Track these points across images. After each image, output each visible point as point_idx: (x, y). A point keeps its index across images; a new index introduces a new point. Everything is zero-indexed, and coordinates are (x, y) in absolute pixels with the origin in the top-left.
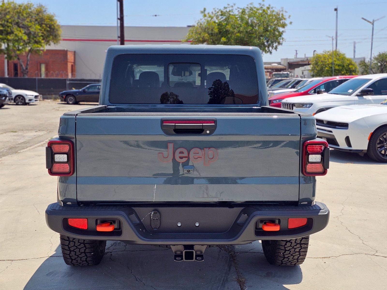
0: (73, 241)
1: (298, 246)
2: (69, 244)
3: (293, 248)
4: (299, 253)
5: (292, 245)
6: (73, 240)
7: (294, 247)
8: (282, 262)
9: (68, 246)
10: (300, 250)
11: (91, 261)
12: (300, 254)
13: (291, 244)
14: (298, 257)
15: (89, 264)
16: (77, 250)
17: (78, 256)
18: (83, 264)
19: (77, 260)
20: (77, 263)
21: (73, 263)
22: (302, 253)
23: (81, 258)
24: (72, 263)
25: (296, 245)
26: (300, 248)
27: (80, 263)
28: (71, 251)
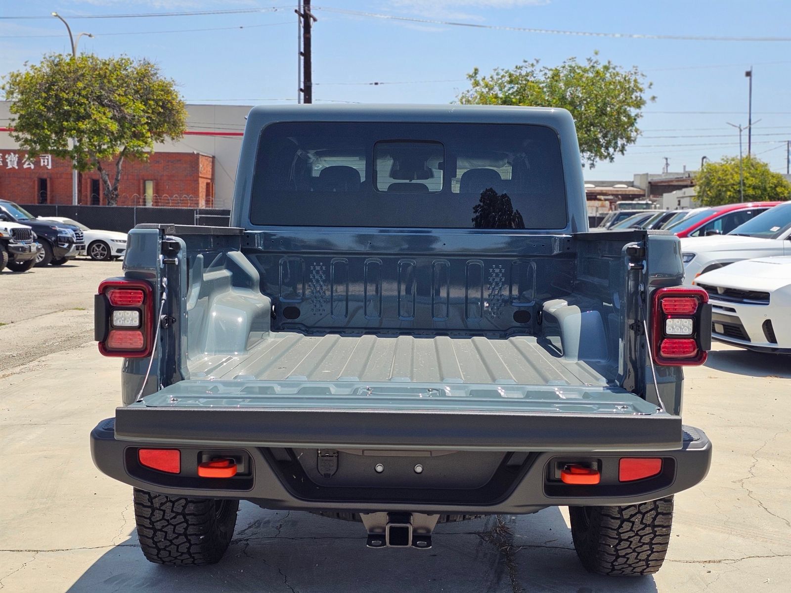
0: (160, 509)
1: (648, 530)
2: (152, 514)
3: (637, 534)
4: (651, 547)
5: (634, 529)
6: (160, 507)
7: (639, 533)
8: (613, 566)
9: (150, 518)
10: (652, 539)
11: (199, 553)
12: (652, 549)
13: (632, 527)
14: (649, 556)
15: (194, 560)
16: (169, 529)
17: (171, 541)
18: (182, 560)
19: (170, 552)
20: (170, 558)
21: (161, 558)
22: (656, 548)
23: (178, 546)
24: (158, 557)
25: (643, 529)
26: (652, 535)
27: (176, 558)
28: (155, 531)
